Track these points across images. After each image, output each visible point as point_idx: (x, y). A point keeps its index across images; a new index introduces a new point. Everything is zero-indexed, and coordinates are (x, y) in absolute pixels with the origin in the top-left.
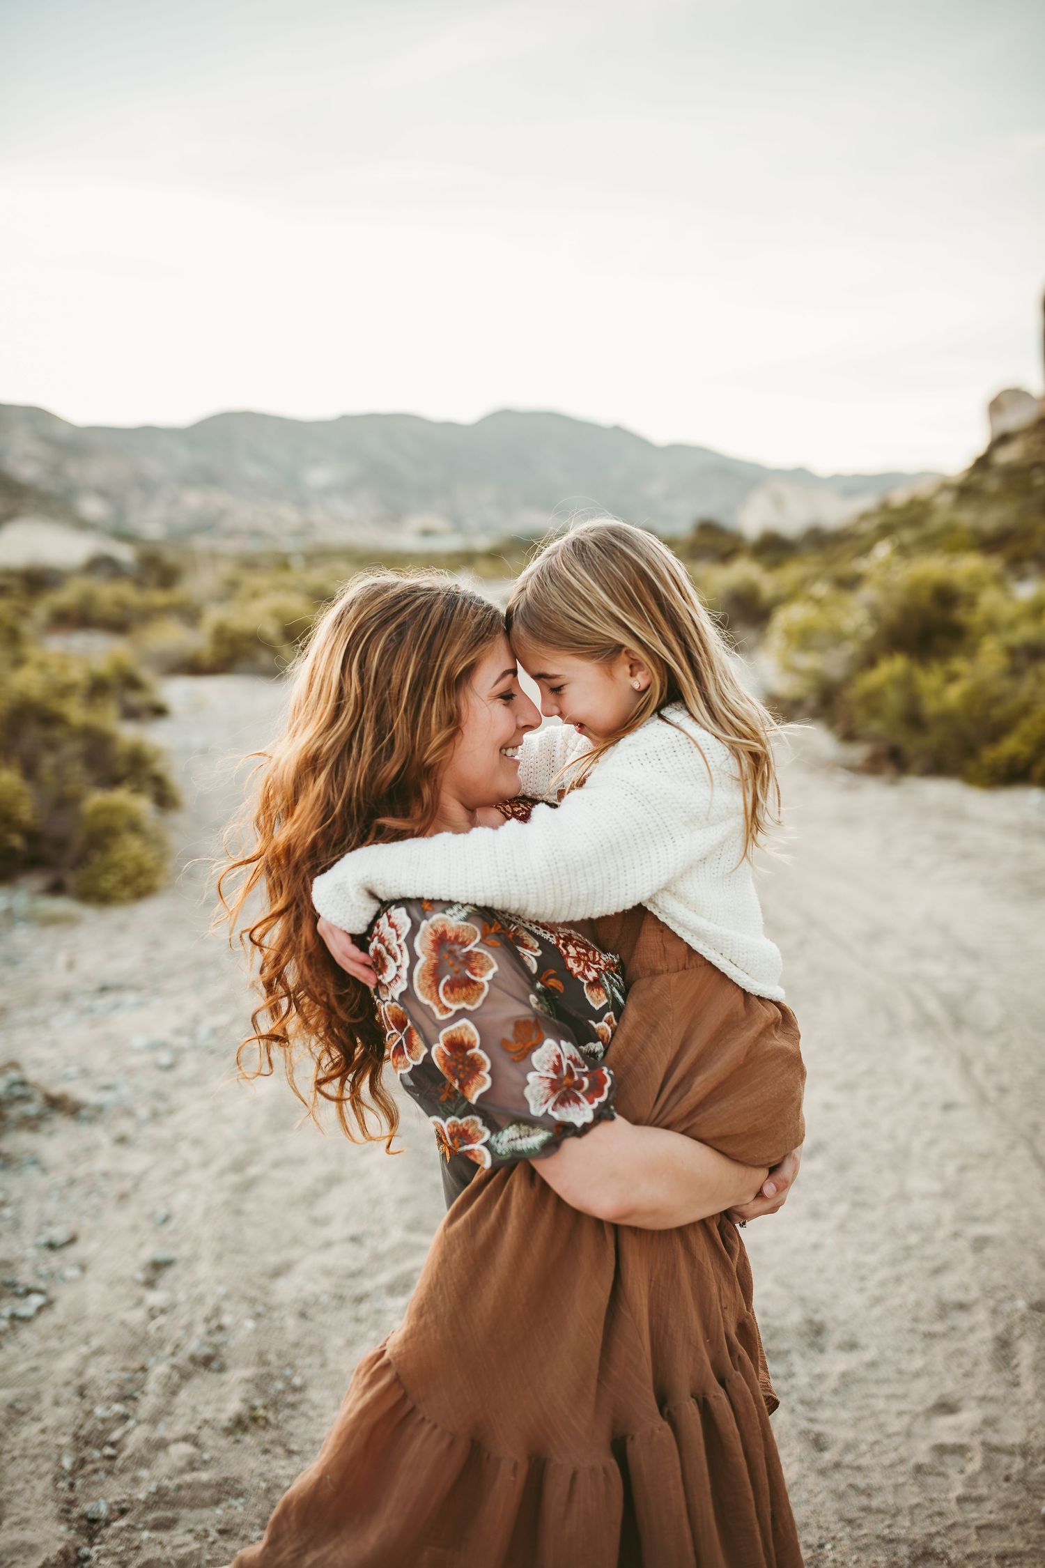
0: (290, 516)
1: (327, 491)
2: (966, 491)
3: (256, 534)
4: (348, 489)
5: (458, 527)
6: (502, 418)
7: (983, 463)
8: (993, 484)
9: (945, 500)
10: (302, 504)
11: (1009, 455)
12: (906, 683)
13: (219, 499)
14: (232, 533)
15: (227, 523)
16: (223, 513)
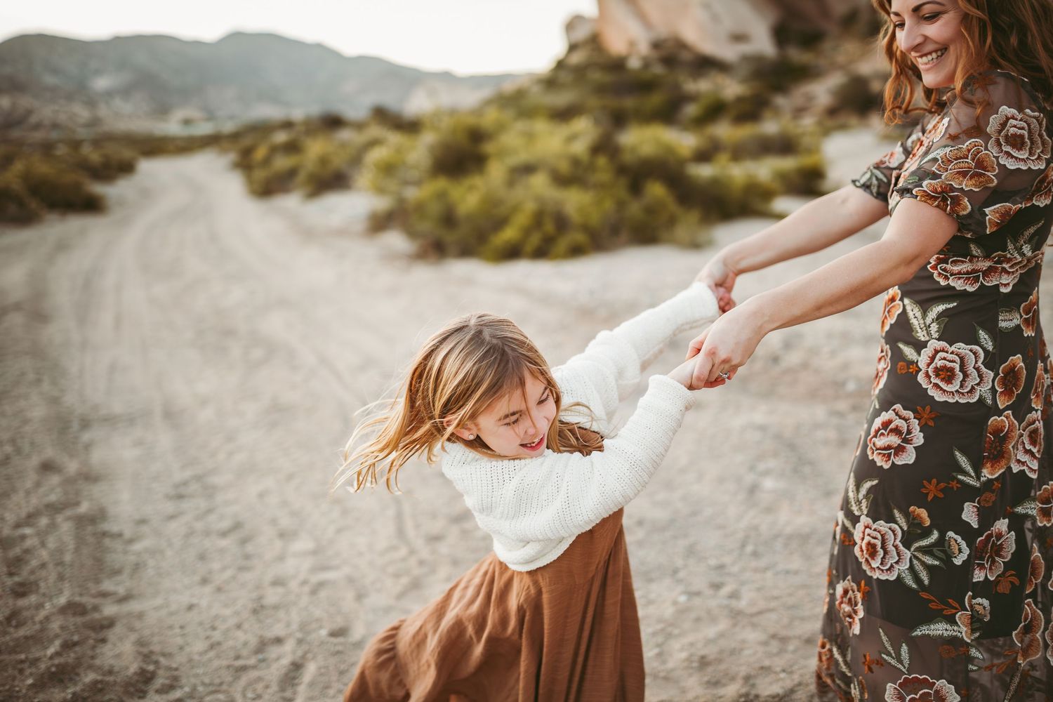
0: (82, 112)
1: (109, 94)
2: (550, 82)
3: (56, 126)
4: (126, 92)
5: (210, 116)
6: (236, 37)
7: (560, 65)
8: (565, 77)
9: (536, 89)
10: (90, 104)
11: (577, 58)
12: (442, 195)
13: (25, 102)
14: (38, 126)
15: (33, 119)
16: (29, 112)
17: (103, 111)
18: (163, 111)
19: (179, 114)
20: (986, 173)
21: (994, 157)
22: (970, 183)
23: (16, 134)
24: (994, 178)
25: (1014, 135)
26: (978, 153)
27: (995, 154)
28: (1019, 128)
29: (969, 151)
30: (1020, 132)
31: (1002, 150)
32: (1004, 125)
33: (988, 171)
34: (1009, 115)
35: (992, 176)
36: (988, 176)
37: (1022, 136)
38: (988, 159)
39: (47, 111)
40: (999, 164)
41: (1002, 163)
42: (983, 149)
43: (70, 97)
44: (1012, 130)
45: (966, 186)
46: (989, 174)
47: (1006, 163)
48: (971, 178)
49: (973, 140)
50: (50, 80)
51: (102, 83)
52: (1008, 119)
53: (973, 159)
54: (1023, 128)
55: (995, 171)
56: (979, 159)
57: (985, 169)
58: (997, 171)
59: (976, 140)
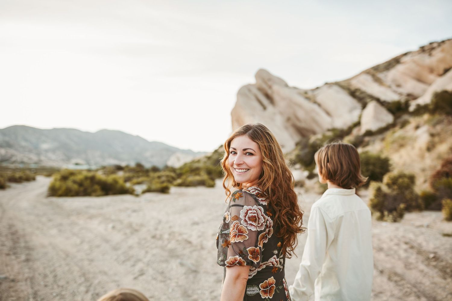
0: (34, 158)
1: (47, 151)
3: (22, 162)
4: (54, 151)
5: (88, 163)
6: (104, 131)
10: (38, 154)
13: (11, 151)
14: (14, 162)
15: (14, 159)
16: (12, 156)
17: (43, 158)
18: (68, 159)
19: (74, 161)
20: (243, 234)
21: (245, 227)
22: (238, 239)
23: (4, 164)
24: (247, 236)
25: (252, 217)
26: (238, 226)
27: (245, 226)
28: (254, 213)
29: (234, 226)
30: (254, 215)
31: (248, 223)
32: (247, 213)
33: (244, 233)
34: (248, 209)
35: (246, 235)
36: (244, 235)
37: (255, 217)
38: (242, 228)
39: (19, 156)
40: (248, 229)
41: (250, 229)
42: (239, 224)
43: (30, 151)
44: (251, 215)
45: (237, 240)
46: (244, 234)
47: (251, 228)
48: (238, 237)
49: (235, 221)
50: (23, 143)
51: (45, 146)
52: (248, 211)
53: (237, 229)
54: (255, 213)
55: (247, 232)
56: (239, 229)
57: (242, 232)
58: (248, 232)
59: (237, 221)
